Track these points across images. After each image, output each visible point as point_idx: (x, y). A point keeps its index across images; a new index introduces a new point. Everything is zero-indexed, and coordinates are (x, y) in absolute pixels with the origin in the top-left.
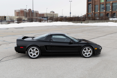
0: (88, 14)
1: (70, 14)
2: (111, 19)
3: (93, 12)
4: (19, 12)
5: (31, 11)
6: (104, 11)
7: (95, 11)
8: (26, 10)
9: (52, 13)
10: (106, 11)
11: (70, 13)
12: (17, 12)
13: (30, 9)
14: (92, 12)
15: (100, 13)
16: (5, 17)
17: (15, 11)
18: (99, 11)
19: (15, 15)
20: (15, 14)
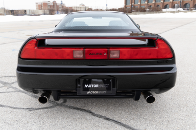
0: (126, 7)
2: (164, 10)
3: (133, 4)
4: (41, 5)
5: (56, 4)
6: (146, 3)
7: (134, 3)
8: (49, 3)
9: (82, 6)
10: (148, 2)
12: (39, 5)
13: (55, 2)
14: (130, 5)
15: (140, 5)
16: (25, 11)
17: (36, 4)
18: (139, 3)
20: (36, 7)
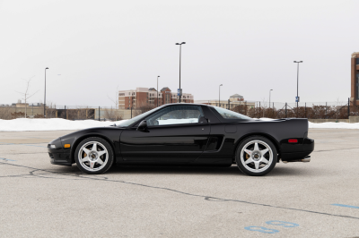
0: (354, 102)
1: (298, 101)
4: (133, 98)
5: (170, 95)
8: (152, 92)
9: (235, 101)
11: (298, 97)
12: (127, 99)
13: (167, 89)
16: (92, 112)
17: (120, 94)
19: (120, 106)
20: (120, 102)
